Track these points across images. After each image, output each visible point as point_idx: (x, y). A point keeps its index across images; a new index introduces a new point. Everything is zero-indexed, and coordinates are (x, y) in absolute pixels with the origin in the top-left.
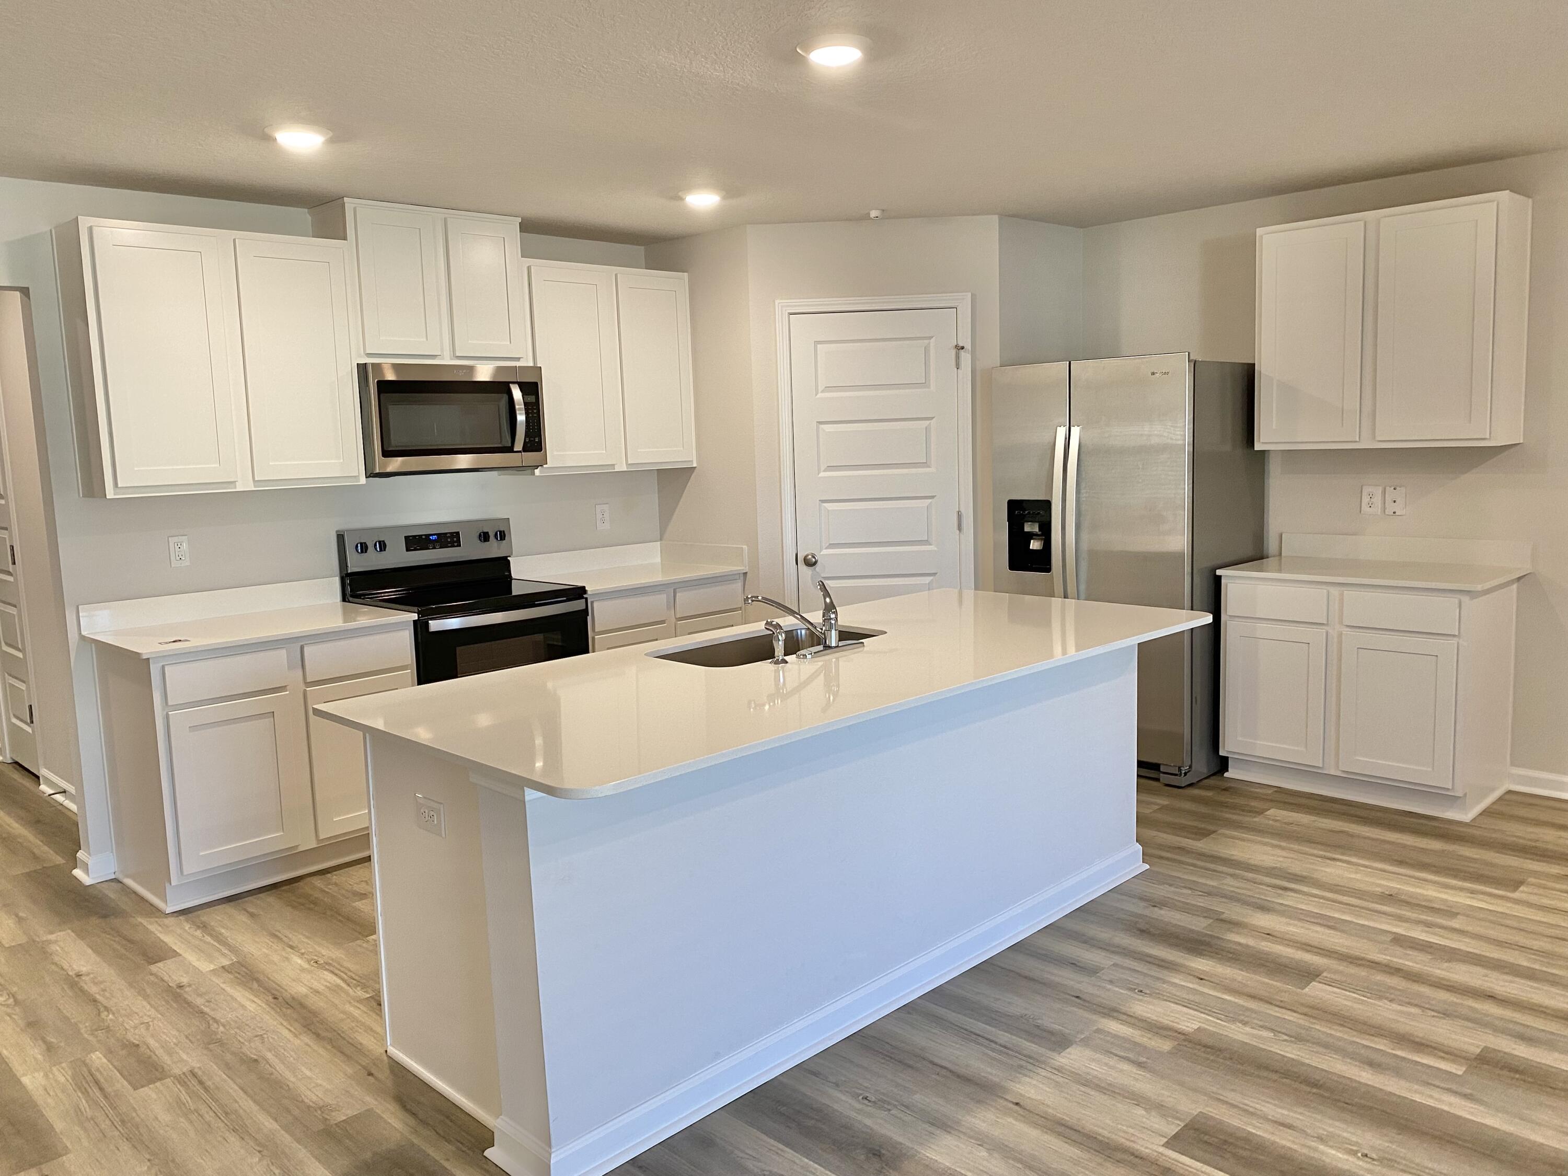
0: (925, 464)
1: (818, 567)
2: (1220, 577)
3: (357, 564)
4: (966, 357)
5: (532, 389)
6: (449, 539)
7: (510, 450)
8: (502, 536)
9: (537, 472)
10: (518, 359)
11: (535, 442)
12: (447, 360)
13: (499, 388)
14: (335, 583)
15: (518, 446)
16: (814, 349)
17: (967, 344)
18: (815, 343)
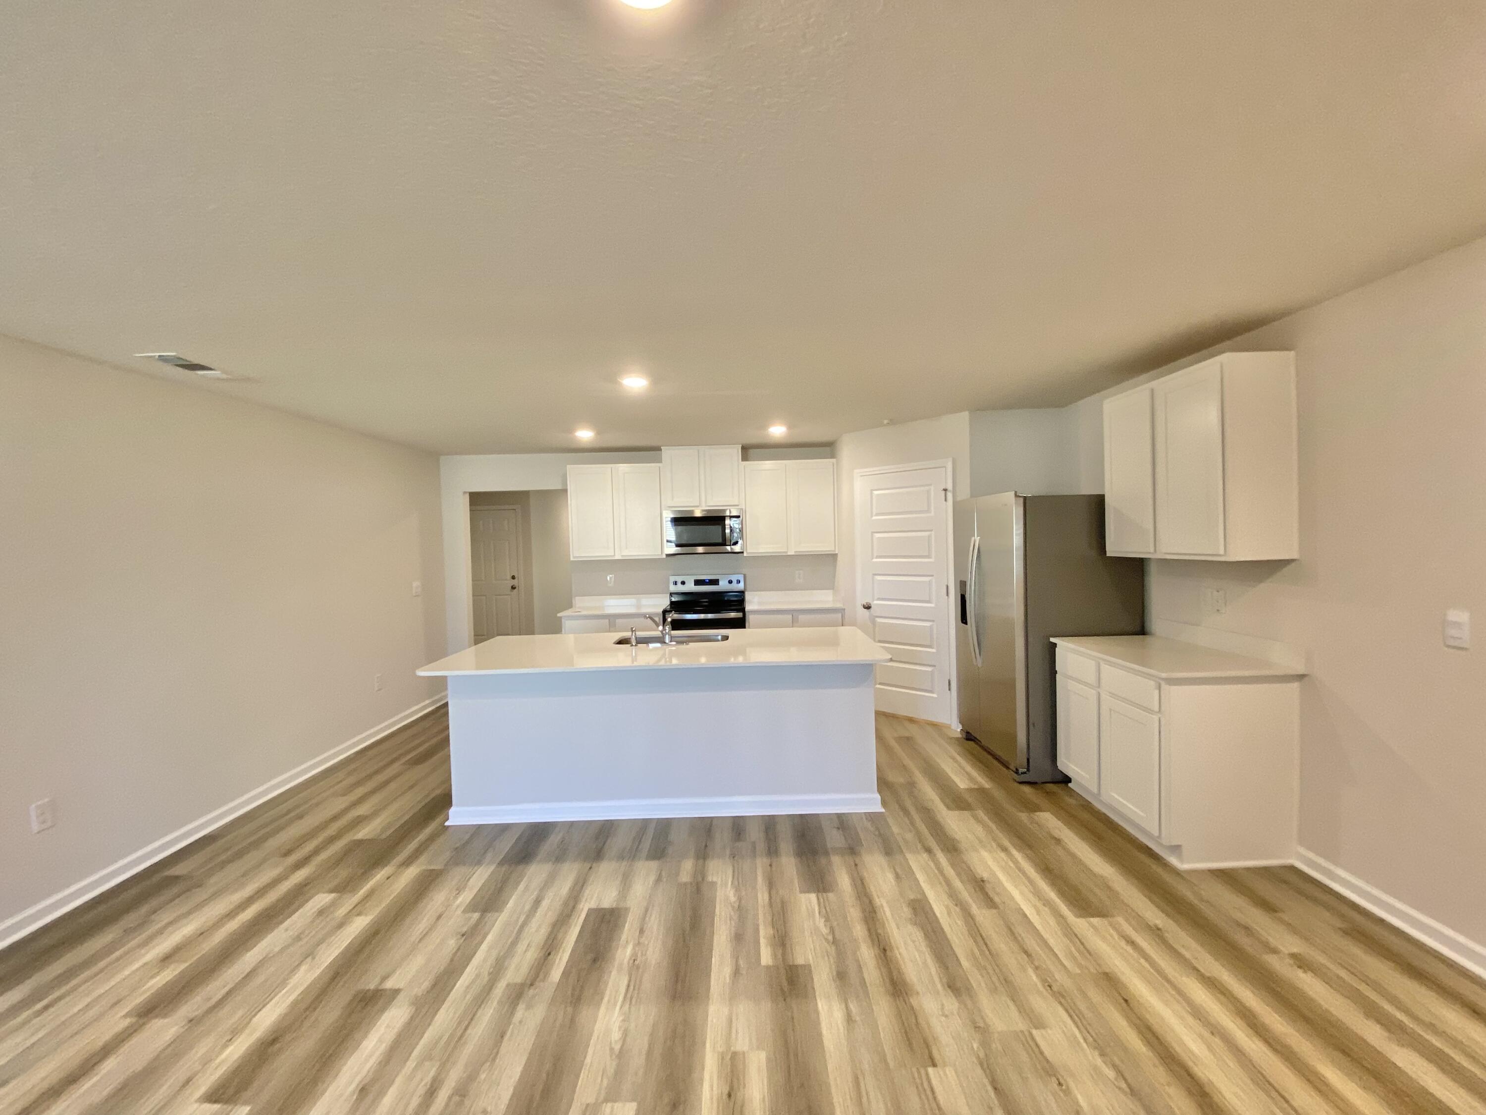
0: (928, 557)
1: (872, 609)
2: (1055, 645)
3: (673, 589)
4: (950, 495)
6: (714, 581)
7: (724, 544)
8: (740, 581)
16: (872, 493)
17: (950, 487)
18: (872, 490)
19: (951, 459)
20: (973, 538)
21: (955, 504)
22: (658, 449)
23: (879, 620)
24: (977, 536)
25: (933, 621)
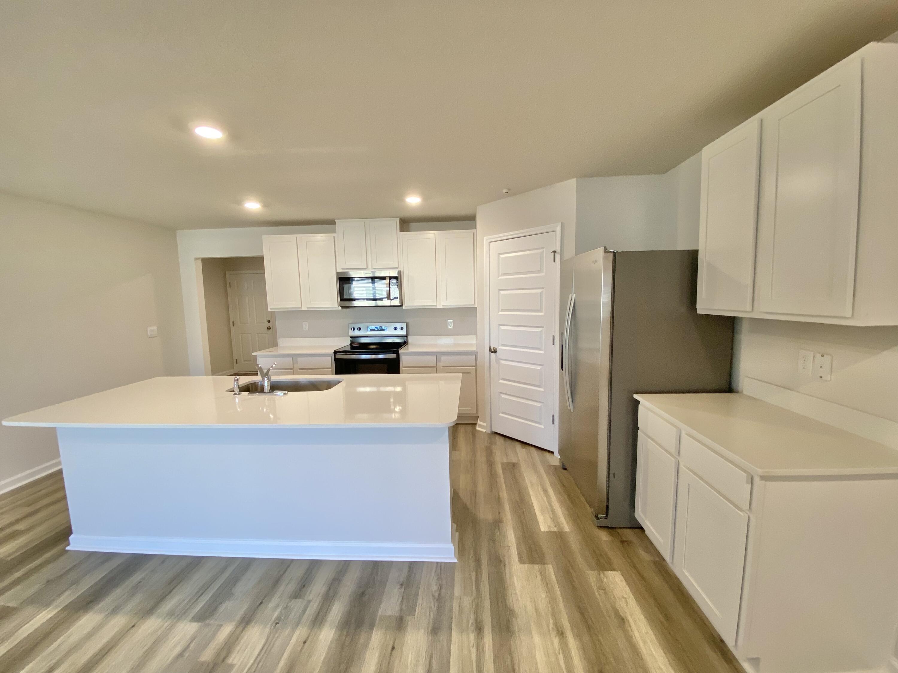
0: (540, 310)
1: (497, 353)
2: (638, 402)
4: (558, 256)
16: (498, 257)
17: (558, 249)
18: (499, 254)
19: (560, 223)
20: (571, 295)
21: (563, 263)
22: (332, 222)
23: (503, 362)
24: (574, 293)
25: (542, 365)
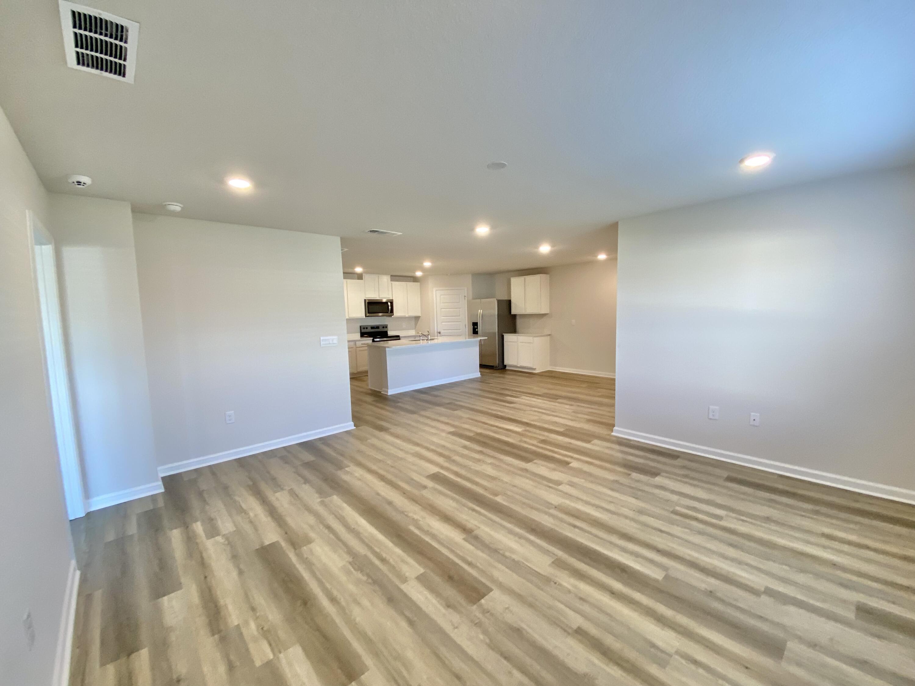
0: (460, 316)
1: (441, 333)
2: (503, 335)
3: (363, 331)
4: (466, 298)
5: (392, 303)
6: (378, 327)
7: (388, 313)
8: (386, 327)
9: (392, 316)
10: (389, 298)
11: (392, 311)
12: (378, 298)
13: (386, 303)
14: (359, 334)
15: (389, 312)
17: (466, 296)
19: (466, 287)
20: (479, 311)
21: (468, 301)
